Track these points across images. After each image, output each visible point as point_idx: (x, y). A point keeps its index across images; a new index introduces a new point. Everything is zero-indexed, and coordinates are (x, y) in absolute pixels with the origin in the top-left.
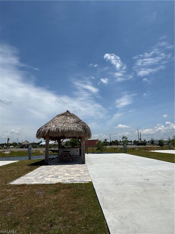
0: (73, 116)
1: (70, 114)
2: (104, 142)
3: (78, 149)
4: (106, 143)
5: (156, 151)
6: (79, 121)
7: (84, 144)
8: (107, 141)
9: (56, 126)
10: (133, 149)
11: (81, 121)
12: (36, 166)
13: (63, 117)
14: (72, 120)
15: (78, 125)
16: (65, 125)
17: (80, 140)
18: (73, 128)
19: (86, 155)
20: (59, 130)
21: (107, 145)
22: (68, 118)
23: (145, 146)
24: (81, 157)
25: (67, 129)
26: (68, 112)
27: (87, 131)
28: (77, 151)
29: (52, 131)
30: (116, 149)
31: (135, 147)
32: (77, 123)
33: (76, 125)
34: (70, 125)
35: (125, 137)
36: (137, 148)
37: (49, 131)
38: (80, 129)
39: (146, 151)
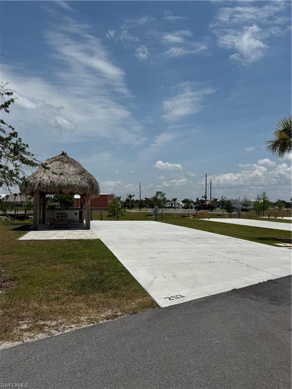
0: (72, 162)
1: (69, 158)
2: (128, 200)
3: (78, 212)
4: (130, 203)
6: (83, 172)
7: (89, 203)
8: (132, 198)
9: (50, 177)
10: (183, 216)
11: (86, 171)
13: (58, 163)
14: (72, 169)
15: (82, 177)
16: (62, 177)
18: (75, 182)
19: (91, 221)
20: (54, 184)
21: (132, 207)
22: (66, 165)
24: (81, 224)
25: (65, 183)
26: (63, 154)
27: (93, 186)
28: (76, 214)
29: (44, 184)
30: (148, 216)
32: (80, 174)
33: (79, 176)
34: (70, 177)
35: (161, 193)
36: (191, 214)
37: (39, 184)
38: (85, 183)
39: (196, 219)
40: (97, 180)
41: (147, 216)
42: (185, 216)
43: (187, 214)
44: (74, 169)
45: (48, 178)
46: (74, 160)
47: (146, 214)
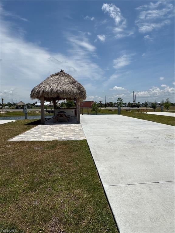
0: (67, 76)
1: (65, 74)
2: (99, 104)
3: (74, 110)
4: (101, 105)
5: (148, 113)
6: (74, 82)
7: (79, 105)
8: (102, 103)
9: (50, 86)
10: (127, 111)
11: (76, 81)
13: (58, 77)
14: (67, 80)
15: (73, 86)
16: (59, 86)
17: (75, 102)
18: (68, 89)
19: (81, 116)
20: (53, 91)
21: (102, 107)
22: (63, 78)
23: (138, 108)
24: (76, 118)
25: (62, 90)
26: (62, 71)
27: (82, 93)
28: (73, 112)
29: (46, 91)
30: (110, 110)
32: (72, 83)
33: (71, 85)
34: (65, 86)
35: (120, 99)
36: (131, 110)
37: (43, 91)
38: (75, 90)
39: (139, 112)
43: (128, 109)
44: (68, 80)
45: (49, 87)
46: (68, 75)
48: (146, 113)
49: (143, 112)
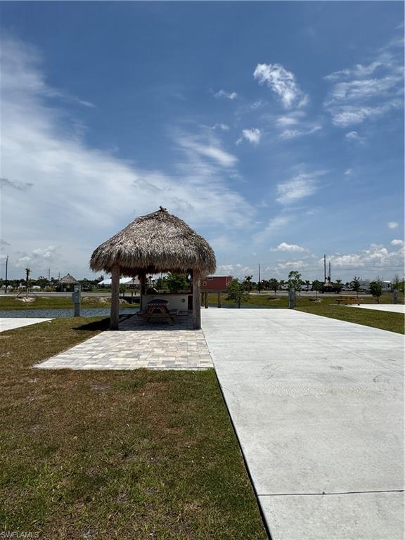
0: (174, 221)
1: (168, 215)
2: (245, 283)
3: (186, 297)
4: (248, 285)
5: (362, 306)
6: (188, 234)
7: (199, 285)
8: (251, 281)
9: (135, 243)
10: (310, 300)
11: (193, 232)
12: (91, 332)
13: (152, 222)
14: (172, 229)
15: (186, 241)
16: (155, 242)
17: (189, 277)
18: (175, 249)
19: (203, 310)
20: (141, 254)
21: (251, 289)
22: (164, 225)
23: (338, 293)
24: (190, 315)
25: (160, 251)
26: (162, 210)
27: (205, 257)
28: (184, 300)
29: (126, 254)
31: (315, 295)
32: (184, 237)
33: (182, 242)
34: (167, 242)
35: (295, 273)
36: (319, 297)
37: (119, 253)
38: (191, 252)
39: (340, 305)
40: (210, 245)
41: (268, 299)
42: (312, 300)
43: (314, 297)
44: (175, 230)
45: (132, 244)
46: (176, 218)
47: (268, 297)
48: (356, 306)
49: (351, 304)
